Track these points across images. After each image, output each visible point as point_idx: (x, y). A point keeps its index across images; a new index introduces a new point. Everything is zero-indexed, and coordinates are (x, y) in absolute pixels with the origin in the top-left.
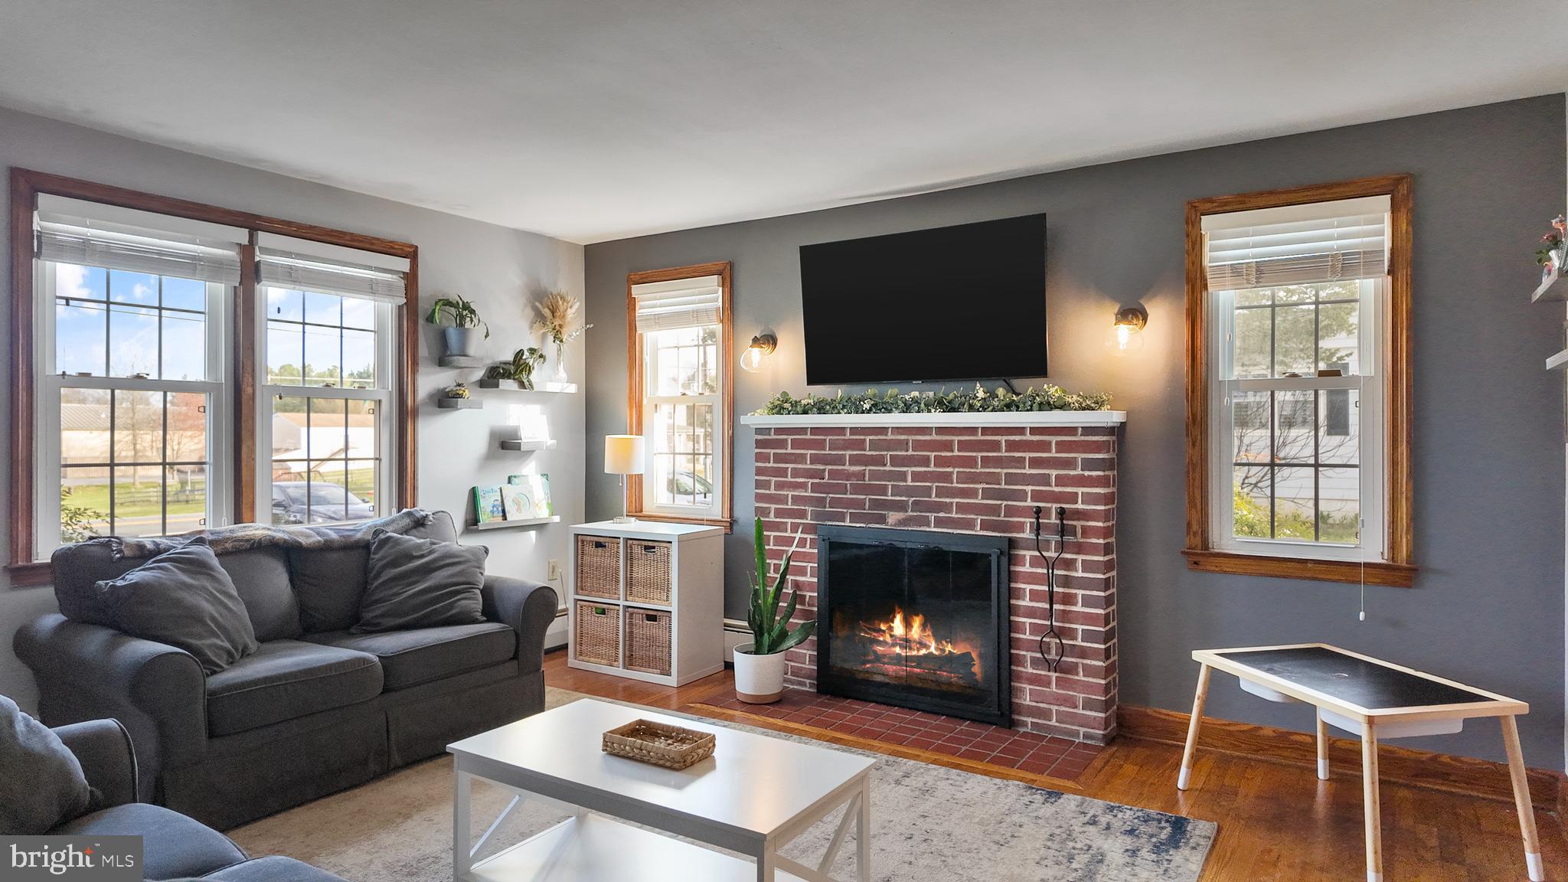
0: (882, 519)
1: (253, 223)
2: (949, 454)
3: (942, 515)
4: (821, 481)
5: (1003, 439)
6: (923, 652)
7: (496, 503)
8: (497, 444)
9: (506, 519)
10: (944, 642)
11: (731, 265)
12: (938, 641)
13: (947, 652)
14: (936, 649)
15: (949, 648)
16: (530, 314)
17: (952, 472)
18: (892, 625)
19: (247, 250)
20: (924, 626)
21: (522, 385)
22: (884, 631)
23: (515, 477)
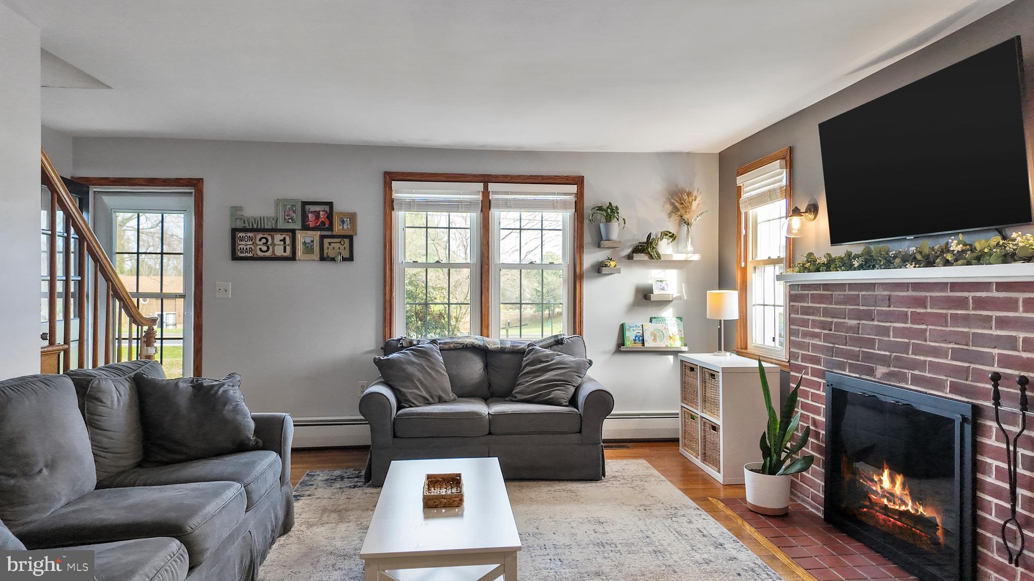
0: (871, 371)
1: (486, 179)
2: (922, 311)
3: (917, 372)
4: (830, 332)
5: (970, 295)
6: (903, 508)
7: (638, 334)
8: (641, 296)
9: (644, 346)
10: (917, 503)
11: (791, 150)
12: (913, 501)
13: (919, 513)
14: (912, 507)
15: (921, 509)
16: (669, 208)
17: (926, 330)
18: (882, 478)
19: (486, 193)
20: (904, 486)
21: (651, 257)
22: (876, 482)
23: (655, 318)
